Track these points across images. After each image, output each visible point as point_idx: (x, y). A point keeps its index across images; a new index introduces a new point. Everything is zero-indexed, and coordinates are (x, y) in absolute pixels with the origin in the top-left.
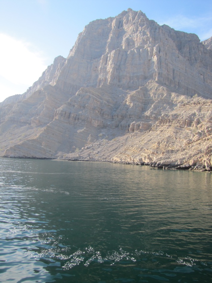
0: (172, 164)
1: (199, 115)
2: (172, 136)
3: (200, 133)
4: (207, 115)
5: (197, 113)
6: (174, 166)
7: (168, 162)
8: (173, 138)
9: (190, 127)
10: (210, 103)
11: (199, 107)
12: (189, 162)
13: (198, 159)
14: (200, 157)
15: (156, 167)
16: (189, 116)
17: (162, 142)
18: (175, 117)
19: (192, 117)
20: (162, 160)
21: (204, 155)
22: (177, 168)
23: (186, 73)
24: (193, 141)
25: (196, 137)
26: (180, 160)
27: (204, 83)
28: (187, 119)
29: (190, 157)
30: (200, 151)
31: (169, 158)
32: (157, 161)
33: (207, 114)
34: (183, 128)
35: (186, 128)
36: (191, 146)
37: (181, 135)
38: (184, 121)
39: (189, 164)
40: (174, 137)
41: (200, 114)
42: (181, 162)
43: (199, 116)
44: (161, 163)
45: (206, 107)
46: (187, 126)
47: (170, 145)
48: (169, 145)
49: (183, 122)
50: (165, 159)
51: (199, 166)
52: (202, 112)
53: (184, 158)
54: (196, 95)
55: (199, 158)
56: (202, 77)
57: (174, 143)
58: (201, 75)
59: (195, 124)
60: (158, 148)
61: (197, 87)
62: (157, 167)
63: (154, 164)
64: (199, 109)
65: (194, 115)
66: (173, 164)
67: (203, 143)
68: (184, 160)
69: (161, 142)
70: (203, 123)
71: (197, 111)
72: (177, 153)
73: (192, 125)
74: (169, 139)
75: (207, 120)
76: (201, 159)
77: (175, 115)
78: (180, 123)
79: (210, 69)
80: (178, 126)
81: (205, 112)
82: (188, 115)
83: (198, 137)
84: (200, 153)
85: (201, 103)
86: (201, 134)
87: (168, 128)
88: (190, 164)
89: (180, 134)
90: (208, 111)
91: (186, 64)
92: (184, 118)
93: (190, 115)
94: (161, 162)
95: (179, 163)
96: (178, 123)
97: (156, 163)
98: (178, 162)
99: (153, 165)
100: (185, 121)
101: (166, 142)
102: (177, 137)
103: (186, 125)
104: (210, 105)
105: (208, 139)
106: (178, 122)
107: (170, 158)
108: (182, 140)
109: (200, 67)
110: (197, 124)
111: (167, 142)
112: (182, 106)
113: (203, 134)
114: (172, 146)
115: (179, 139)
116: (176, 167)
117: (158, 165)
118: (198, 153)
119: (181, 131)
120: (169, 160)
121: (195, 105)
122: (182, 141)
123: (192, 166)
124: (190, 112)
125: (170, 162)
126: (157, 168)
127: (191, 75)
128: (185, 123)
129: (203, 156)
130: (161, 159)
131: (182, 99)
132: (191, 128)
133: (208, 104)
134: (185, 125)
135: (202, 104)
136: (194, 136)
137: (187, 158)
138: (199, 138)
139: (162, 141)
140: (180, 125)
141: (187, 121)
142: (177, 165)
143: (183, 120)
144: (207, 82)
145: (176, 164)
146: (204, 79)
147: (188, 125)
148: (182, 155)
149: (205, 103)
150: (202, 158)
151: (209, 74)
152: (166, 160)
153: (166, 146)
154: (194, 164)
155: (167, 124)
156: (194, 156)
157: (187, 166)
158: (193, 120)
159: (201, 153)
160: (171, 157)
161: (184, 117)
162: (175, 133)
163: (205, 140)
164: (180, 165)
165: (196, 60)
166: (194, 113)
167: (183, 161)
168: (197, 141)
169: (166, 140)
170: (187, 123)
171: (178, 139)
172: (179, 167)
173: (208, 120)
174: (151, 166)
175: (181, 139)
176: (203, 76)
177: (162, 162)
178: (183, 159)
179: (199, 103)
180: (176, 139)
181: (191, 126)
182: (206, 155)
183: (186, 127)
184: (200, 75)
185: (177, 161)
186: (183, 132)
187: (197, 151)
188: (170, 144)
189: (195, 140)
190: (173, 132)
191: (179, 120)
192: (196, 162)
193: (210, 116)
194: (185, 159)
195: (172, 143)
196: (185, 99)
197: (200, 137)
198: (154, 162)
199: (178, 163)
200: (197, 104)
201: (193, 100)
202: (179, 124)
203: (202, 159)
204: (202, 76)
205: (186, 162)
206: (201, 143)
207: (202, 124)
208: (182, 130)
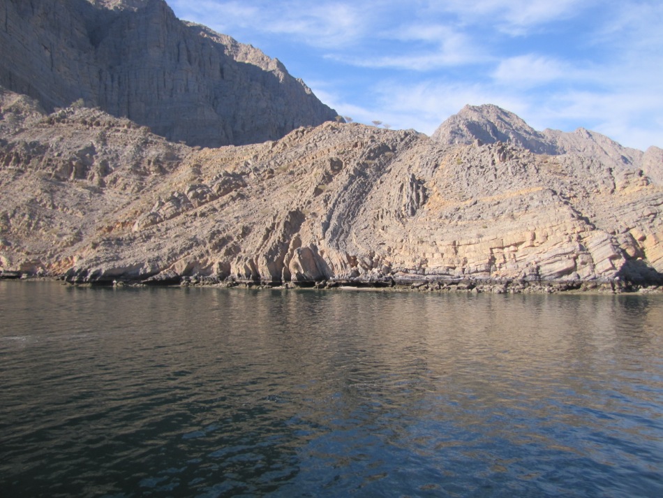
0: (130, 273)
1: (105, 151)
2: (41, 201)
3: (176, 198)
4: (126, 154)
5: (98, 147)
6: (138, 278)
7: (119, 268)
8: (45, 205)
9: (85, 181)
10: (126, 127)
11: (99, 132)
12: (173, 268)
13: (195, 258)
14: (202, 256)
15: (86, 282)
16: (79, 151)
17: (17, 215)
18: (33, 151)
19: (88, 155)
20: (101, 263)
21: (210, 251)
22: (148, 283)
23: (6, 32)
24: (162, 217)
25: (167, 209)
26: (149, 262)
27: (52, 70)
28: (75, 159)
29: (173, 256)
30: (195, 242)
31: (118, 259)
32: (87, 266)
33: (123, 152)
34: (64, 180)
35: (72, 181)
36: (163, 230)
37: (66, 200)
38: (67, 162)
39: (175, 273)
40: (49, 203)
41: (107, 151)
42: (153, 267)
43: (104, 154)
44: (103, 272)
45: (119, 134)
46: (76, 176)
47: (42, 223)
48: (37, 223)
49: (65, 167)
50: (110, 260)
51: (200, 275)
52: (110, 147)
53: (158, 258)
54: (80, 101)
55: (198, 258)
56: (47, 54)
57: (49, 217)
58: (46, 48)
59: (96, 174)
60: (6, 231)
61: (34, 77)
62: (88, 282)
63: (78, 274)
64: (101, 137)
65: (91, 150)
66: (133, 272)
67: (192, 222)
68: (160, 263)
69: (13, 216)
70: (119, 173)
71: (98, 142)
72: (133, 244)
73: (89, 177)
74: (33, 208)
75: (127, 167)
76: (205, 258)
77: (34, 144)
78: (56, 167)
79: (65, 40)
80: (50, 175)
81: (118, 148)
82: (77, 150)
83: (173, 208)
84: (196, 245)
85: (102, 123)
86: (179, 201)
87: (14, 179)
88: (177, 272)
89: (63, 197)
90: (126, 145)
91: (6, 10)
92: (66, 155)
93: (81, 148)
94: (101, 270)
95: (149, 270)
96: (50, 168)
97: (85, 273)
98: (145, 266)
99: (75, 279)
100: (71, 163)
101: (27, 216)
102: (56, 204)
103: (73, 174)
104: (126, 132)
105: (203, 215)
106: (48, 165)
107: (122, 259)
108: (70, 211)
109: (42, 27)
110: (102, 173)
111: (31, 216)
112: (45, 124)
113: (184, 203)
114: (49, 225)
115: (63, 210)
116: (142, 281)
117: (94, 276)
118: (191, 247)
119: (62, 190)
120: (121, 263)
121: (87, 126)
122: (71, 214)
123: (181, 276)
124: (78, 143)
125: (125, 268)
126: (89, 285)
127: (19, 42)
128: (68, 168)
129: (207, 252)
130: (98, 262)
131: (14, 102)
132: (87, 182)
133: (121, 129)
134: (70, 175)
135: (104, 125)
136: (162, 204)
137: (166, 258)
138: (176, 209)
139: (15, 212)
140: (56, 171)
141: (74, 163)
142: (146, 276)
143: (64, 162)
144: (59, 71)
145: (141, 272)
146: (52, 60)
147: (79, 175)
148: (149, 250)
149: (113, 125)
150: (207, 257)
151: (64, 50)
152: (112, 264)
153: (29, 225)
154: (188, 272)
155: (10, 167)
156: (182, 252)
157: (171, 275)
158: (91, 164)
159: (199, 245)
160: (122, 255)
161: (67, 153)
162: (46, 191)
163: (196, 215)
164: (151, 274)
165: (33, 7)
166: (90, 145)
167: (158, 266)
168: (172, 217)
169: (26, 209)
170: (76, 169)
171: (60, 209)
172: (150, 279)
173: (130, 167)
174: (69, 280)
175: (68, 209)
176: (51, 53)
177: (104, 268)
178: (157, 260)
179: (98, 124)
180: (54, 207)
181: (86, 179)
182: (216, 251)
183: (72, 178)
184: (43, 48)
185: (142, 265)
186: (68, 191)
187: (187, 242)
188: (39, 220)
189: (168, 216)
190: (42, 189)
191: (50, 160)
192: (193, 268)
193: (133, 158)
194: (161, 259)
195: (47, 217)
196: (25, 104)
197: (178, 209)
198: (79, 271)
199: (145, 270)
200: (91, 125)
201: (73, 113)
202: (53, 169)
203: (207, 260)
204: (47, 51)
205: (165, 267)
206: (187, 222)
207: (117, 176)
208: (63, 185)
